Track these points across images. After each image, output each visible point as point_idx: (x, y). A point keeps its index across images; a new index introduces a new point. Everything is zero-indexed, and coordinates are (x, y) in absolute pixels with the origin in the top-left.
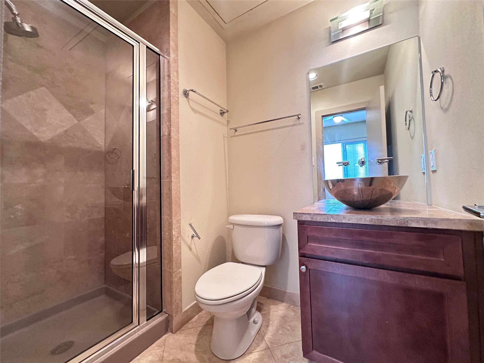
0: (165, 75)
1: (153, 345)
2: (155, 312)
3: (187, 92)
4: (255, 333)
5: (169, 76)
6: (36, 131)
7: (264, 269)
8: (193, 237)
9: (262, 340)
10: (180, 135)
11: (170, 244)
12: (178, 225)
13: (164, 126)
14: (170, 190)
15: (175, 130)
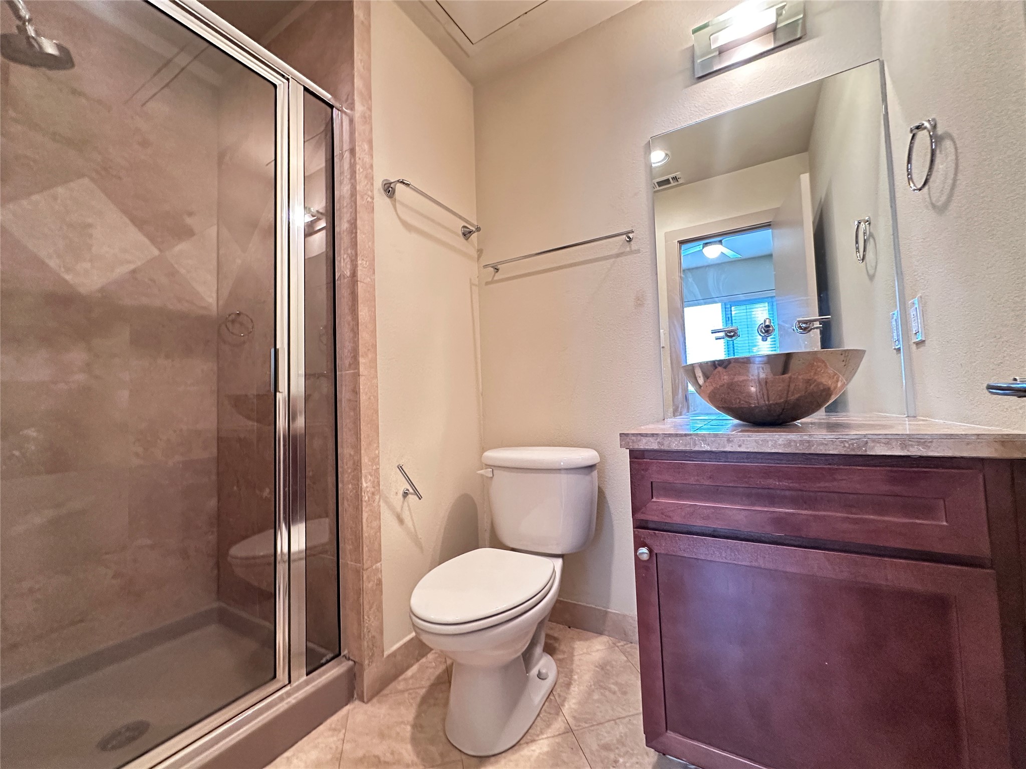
0: (344, 150)
1: (321, 728)
2: (324, 655)
3: (392, 185)
4: (540, 701)
5: (352, 151)
6: (68, 270)
7: (559, 562)
8: (405, 494)
9: (558, 714)
10: (377, 277)
11: (357, 508)
12: (374, 467)
13: (342, 256)
14: (357, 393)
15: (366, 264)
